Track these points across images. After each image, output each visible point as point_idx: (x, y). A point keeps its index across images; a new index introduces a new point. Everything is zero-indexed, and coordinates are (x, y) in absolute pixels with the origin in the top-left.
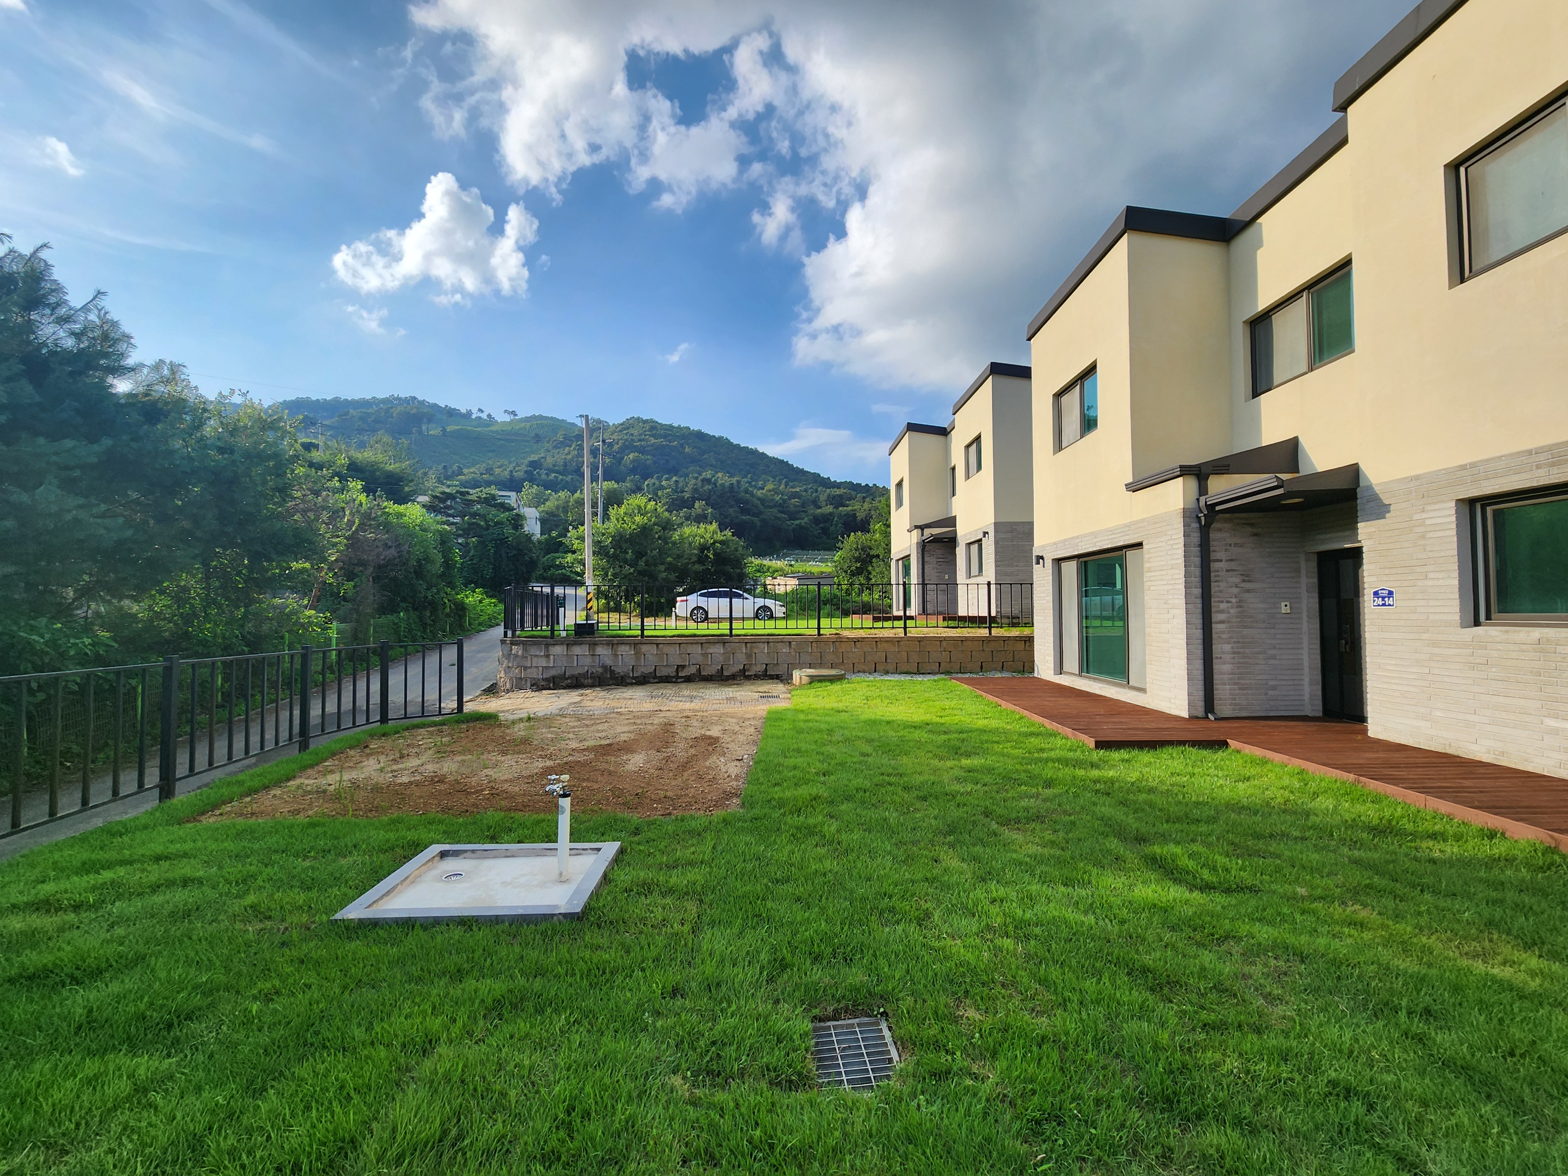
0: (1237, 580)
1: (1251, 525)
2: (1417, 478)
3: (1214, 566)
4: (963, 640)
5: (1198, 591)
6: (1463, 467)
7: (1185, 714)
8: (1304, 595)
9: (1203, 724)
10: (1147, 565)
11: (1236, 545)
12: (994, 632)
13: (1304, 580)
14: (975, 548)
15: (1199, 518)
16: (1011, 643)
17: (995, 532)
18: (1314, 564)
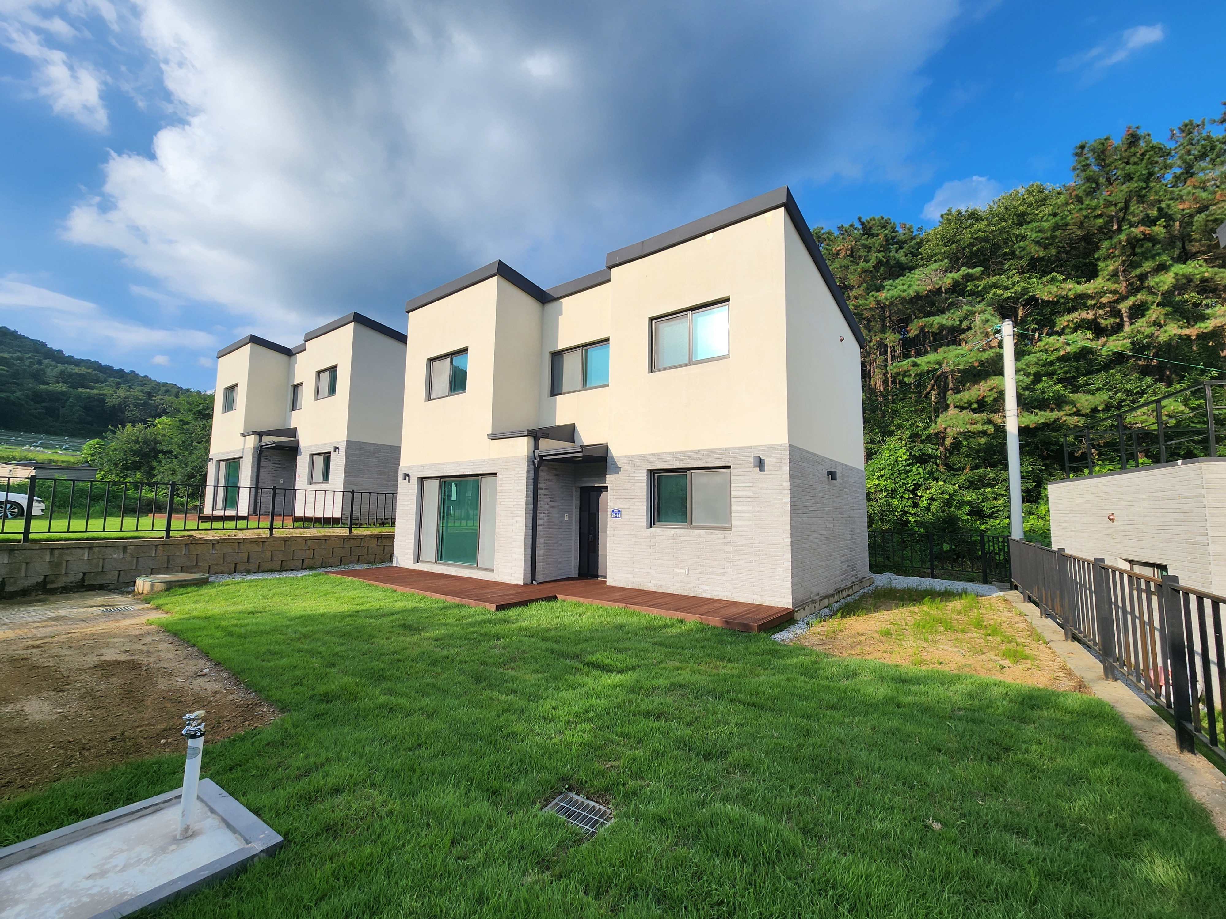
0: (548, 500)
1: (555, 469)
2: (632, 456)
3: (539, 491)
4: (326, 539)
5: (531, 506)
6: (650, 455)
7: (521, 583)
8: (574, 510)
9: (531, 588)
10: (499, 488)
11: (549, 480)
12: (355, 532)
13: (574, 501)
14: (320, 460)
15: (534, 462)
16: (366, 540)
17: (347, 448)
18: (578, 493)
